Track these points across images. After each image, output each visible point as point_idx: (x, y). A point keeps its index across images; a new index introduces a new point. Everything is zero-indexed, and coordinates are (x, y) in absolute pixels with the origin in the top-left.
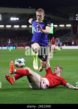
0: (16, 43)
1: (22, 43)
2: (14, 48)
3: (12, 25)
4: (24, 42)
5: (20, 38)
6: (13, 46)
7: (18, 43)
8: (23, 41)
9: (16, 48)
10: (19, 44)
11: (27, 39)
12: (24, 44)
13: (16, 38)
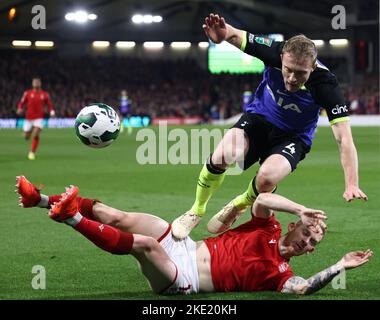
0: (152, 105)
1: (171, 107)
2: (146, 121)
3: (139, 42)
4: (181, 100)
5: (167, 86)
6: (142, 116)
7: (160, 104)
8: (175, 98)
9: (150, 123)
10: (163, 108)
11: (191, 89)
12: (179, 108)
13: (153, 87)
